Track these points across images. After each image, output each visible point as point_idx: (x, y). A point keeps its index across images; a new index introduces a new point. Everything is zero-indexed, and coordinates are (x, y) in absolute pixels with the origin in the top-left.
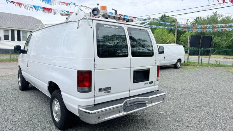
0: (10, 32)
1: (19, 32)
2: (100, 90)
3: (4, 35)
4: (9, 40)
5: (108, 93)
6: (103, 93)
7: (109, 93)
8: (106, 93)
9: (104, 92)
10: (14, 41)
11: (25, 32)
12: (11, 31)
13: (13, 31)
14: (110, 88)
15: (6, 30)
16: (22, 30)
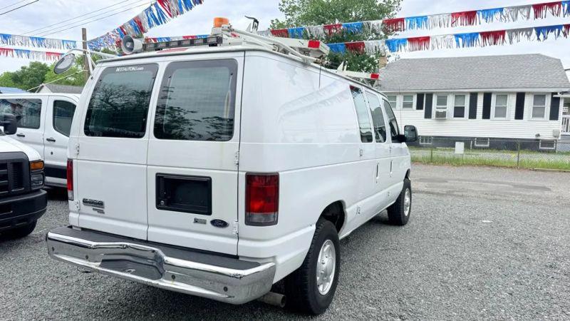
0: (467, 99)
1: (487, 97)
2: (85, 202)
3: (455, 108)
4: (463, 117)
5: (99, 214)
6: (89, 209)
7: (102, 215)
8: (96, 213)
9: (92, 208)
10: (475, 118)
11: (503, 96)
12: (471, 97)
13: (474, 96)
14: (101, 204)
15: (459, 96)
16: (495, 93)
